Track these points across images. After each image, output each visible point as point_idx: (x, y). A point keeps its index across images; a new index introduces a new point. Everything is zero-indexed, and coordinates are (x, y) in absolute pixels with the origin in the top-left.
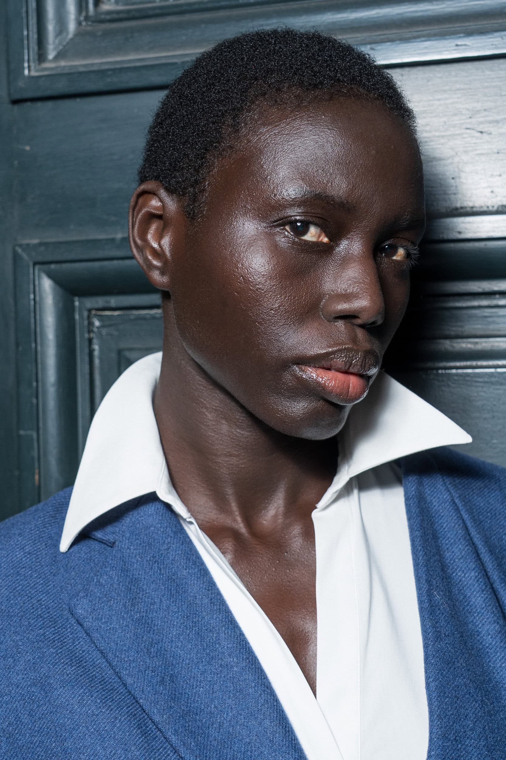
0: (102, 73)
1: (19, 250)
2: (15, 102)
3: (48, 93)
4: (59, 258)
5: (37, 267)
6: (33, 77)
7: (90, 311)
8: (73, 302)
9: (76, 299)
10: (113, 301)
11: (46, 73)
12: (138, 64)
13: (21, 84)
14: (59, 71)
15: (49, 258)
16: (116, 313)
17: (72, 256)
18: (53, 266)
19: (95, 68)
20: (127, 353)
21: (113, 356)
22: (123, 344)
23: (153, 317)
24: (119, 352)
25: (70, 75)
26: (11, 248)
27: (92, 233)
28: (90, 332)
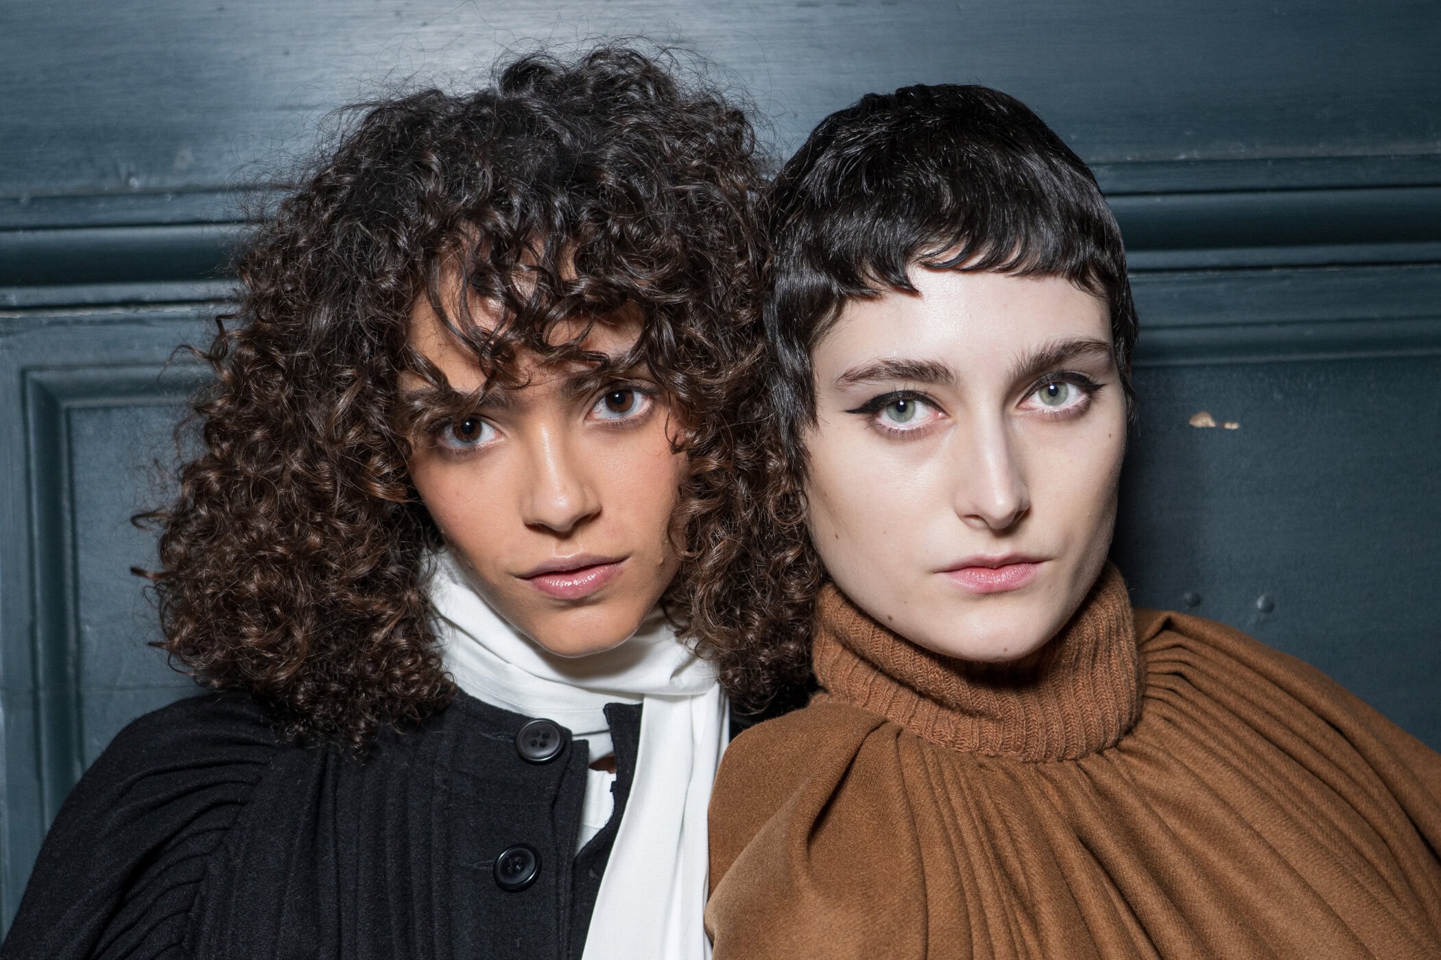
20: (36, 375)
21: (14, 380)
22: (30, 359)
23: (78, 322)
24: (23, 373)
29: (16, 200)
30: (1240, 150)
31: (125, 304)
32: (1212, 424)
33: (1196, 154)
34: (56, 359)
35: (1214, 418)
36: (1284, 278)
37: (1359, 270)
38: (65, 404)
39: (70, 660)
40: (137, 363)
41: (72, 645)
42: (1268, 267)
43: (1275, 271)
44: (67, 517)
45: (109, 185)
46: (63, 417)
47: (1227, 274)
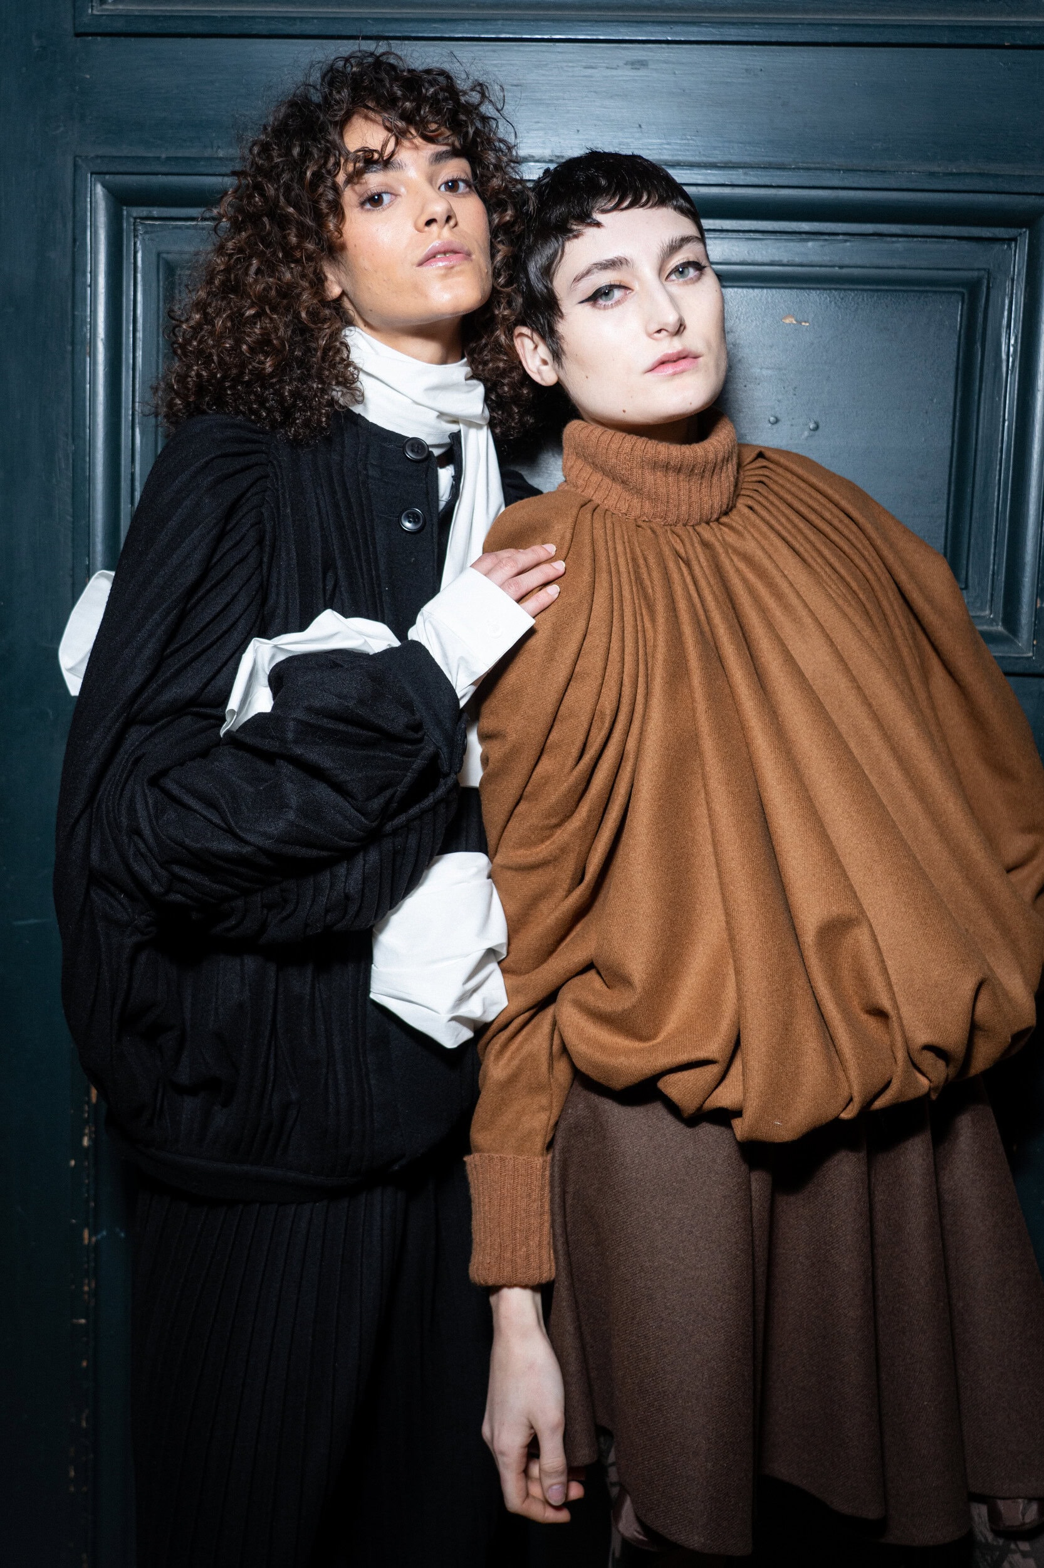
0: (155, 18)
1: (79, 161)
2: (78, 35)
3: (109, 30)
4: (113, 170)
5: (94, 176)
6: (97, 15)
7: (135, 218)
8: (122, 210)
9: (125, 208)
10: (156, 212)
11: (106, 13)
12: (185, 14)
13: (86, 20)
14: (117, 13)
15: (105, 170)
16: (157, 223)
17: (122, 169)
18: (107, 177)
19: (149, 13)
20: (165, 255)
21: (154, 258)
22: (162, 248)
23: (188, 227)
24: (159, 254)
25: (127, 17)
26: (70, 160)
27: (141, 152)
28: (136, 236)
29: (158, 158)
32: (793, 323)
34: (176, 248)
35: (795, 319)
36: (846, 241)
37: (889, 239)
38: (178, 272)
42: (837, 234)
43: (841, 237)
45: (208, 153)
47: (813, 237)
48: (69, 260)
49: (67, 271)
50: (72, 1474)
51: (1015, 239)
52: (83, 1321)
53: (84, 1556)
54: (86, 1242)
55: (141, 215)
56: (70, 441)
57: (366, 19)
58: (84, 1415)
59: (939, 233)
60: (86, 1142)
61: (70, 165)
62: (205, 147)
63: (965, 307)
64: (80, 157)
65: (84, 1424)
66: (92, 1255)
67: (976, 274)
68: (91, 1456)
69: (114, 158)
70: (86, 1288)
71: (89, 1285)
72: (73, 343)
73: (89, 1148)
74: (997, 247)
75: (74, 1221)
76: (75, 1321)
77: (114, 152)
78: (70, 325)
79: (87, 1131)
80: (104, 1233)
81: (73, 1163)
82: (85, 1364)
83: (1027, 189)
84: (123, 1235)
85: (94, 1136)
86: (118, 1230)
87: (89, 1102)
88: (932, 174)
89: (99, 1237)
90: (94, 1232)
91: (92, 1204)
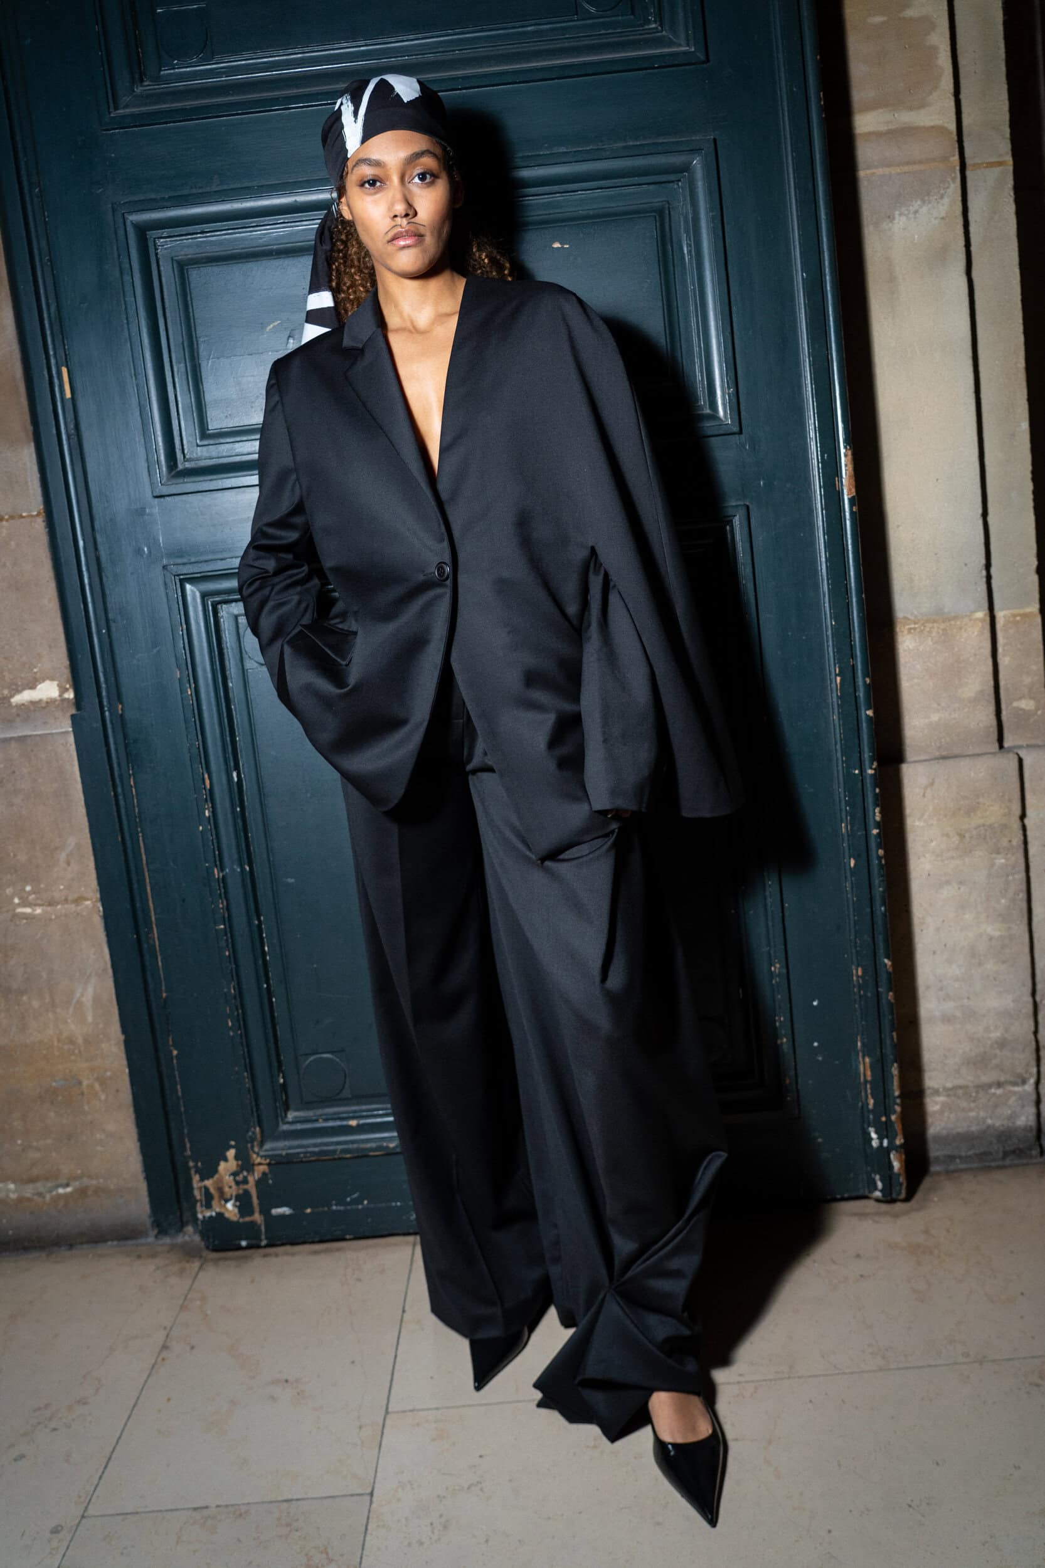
0: (150, 114)
1: (115, 206)
2: (104, 130)
7: (155, 238)
8: (146, 235)
9: (147, 232)
11: (121, 115)
14: (127, 113)
22: (173, 254)
24: (172, 259)
25: (132, 115)
26: (110, 206)
27: (153, 196)
28: (156, 249)
29: (164, 198)
30: (563, 149)
31: (202, 232)
32: (560, 246)
33: (548, 152)
34: (182, 253)
35: (561, 244)
37: (607, 190)
39: (195, 351)
40: (207, 252)
41: (195, 346)
42: (578, 190)
43: (579, 192)
44: (190, 302)
45: (194, 191)
46: (185, 271)
48: (117, 269)
49: (117, 274)
50: (230, 1024)
51: (679, 180)
52: (222, 927)
53: (246, 1074)
54: (217, 876)
55: (159, 235)
56: (134, 378)
57: (278, 98)
58: (232, 986)
59: (636, 183)
60: (207, 814)
61: (110, 210)
62: (192, 188)
63: (658, 224)
64: (115, 203)
65: (233, 991)
66: (222, 885)
67: (660, 204)
68: (240, 1011)
69: (136, 202)
70: (221, 906)
71: (222, 903)
72: (127, 318)
73: (209, 816)
74: (671, 184)
75: (207, 865)
76: (217, 927)
77: (136, 198)
78: (124, 307)
79: (206, 807)
80: (227, 870)
81: (201, 828)
82: (227, 953)
83: (682, 149)
84: (239, 870)
85: (211, 809)
86: (235, 867)
87: (205, 788)
88: (625, 147)
89: (224, 873)
90: (222, 869)
91: (217, 853)
